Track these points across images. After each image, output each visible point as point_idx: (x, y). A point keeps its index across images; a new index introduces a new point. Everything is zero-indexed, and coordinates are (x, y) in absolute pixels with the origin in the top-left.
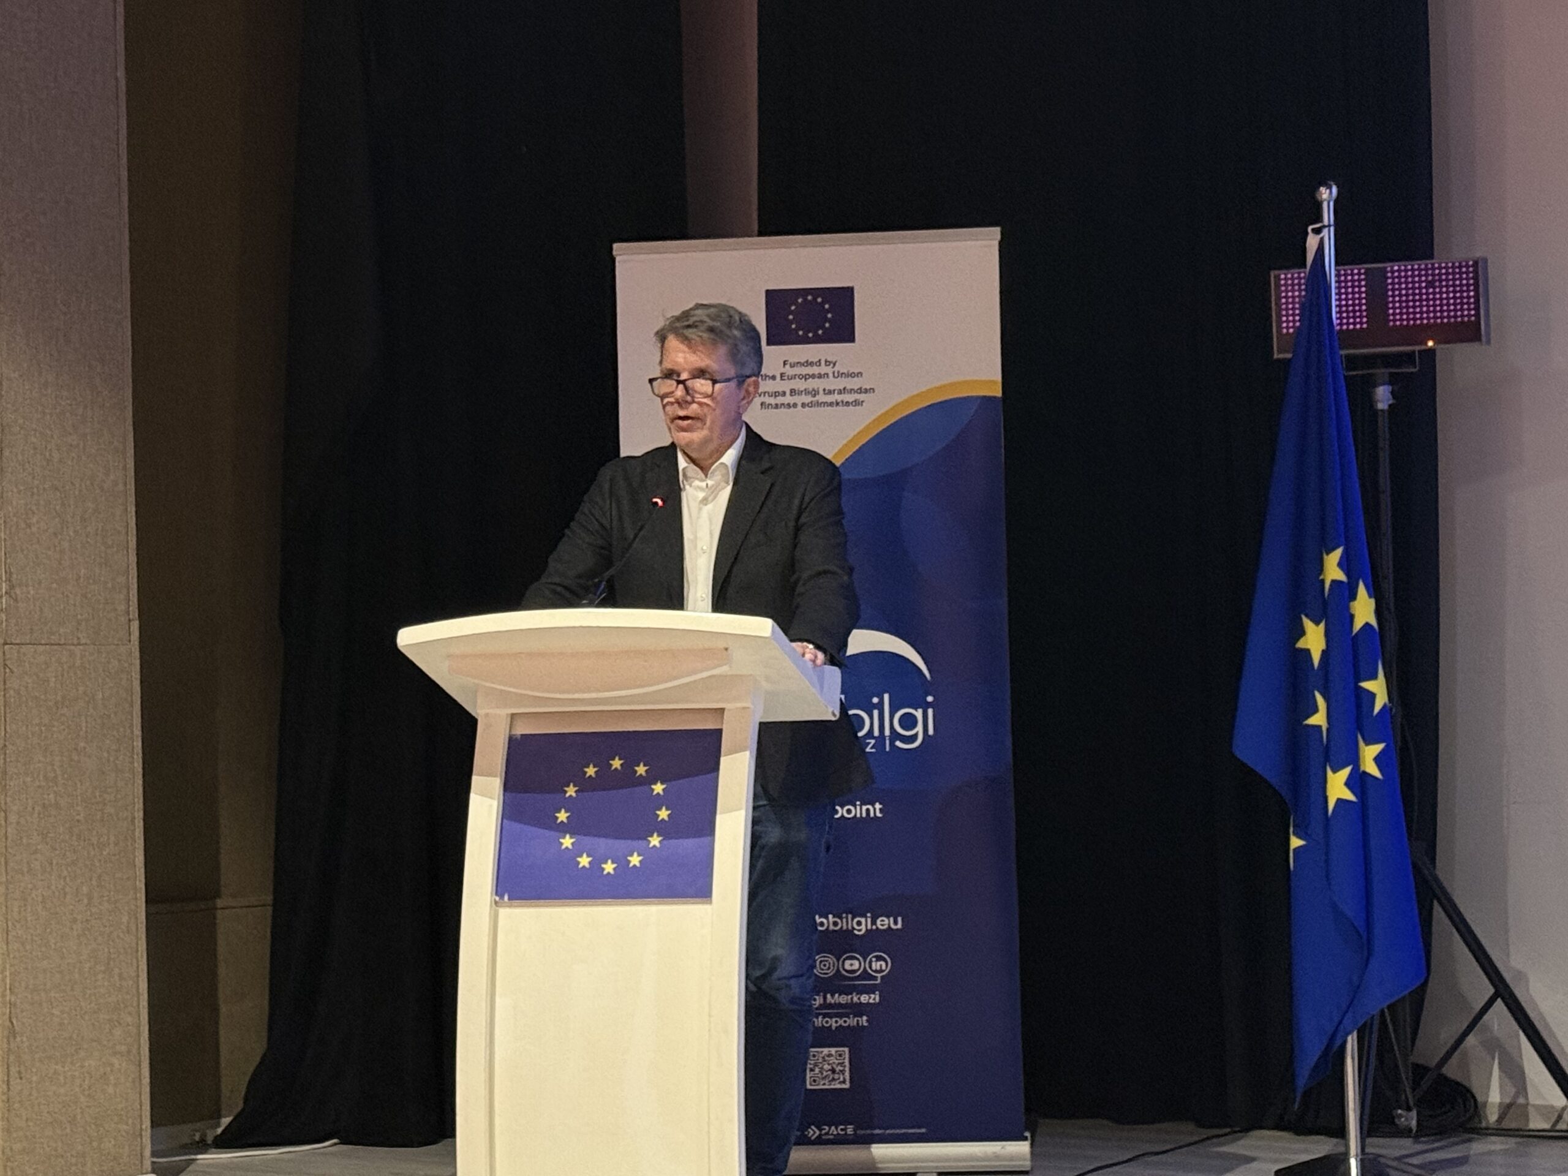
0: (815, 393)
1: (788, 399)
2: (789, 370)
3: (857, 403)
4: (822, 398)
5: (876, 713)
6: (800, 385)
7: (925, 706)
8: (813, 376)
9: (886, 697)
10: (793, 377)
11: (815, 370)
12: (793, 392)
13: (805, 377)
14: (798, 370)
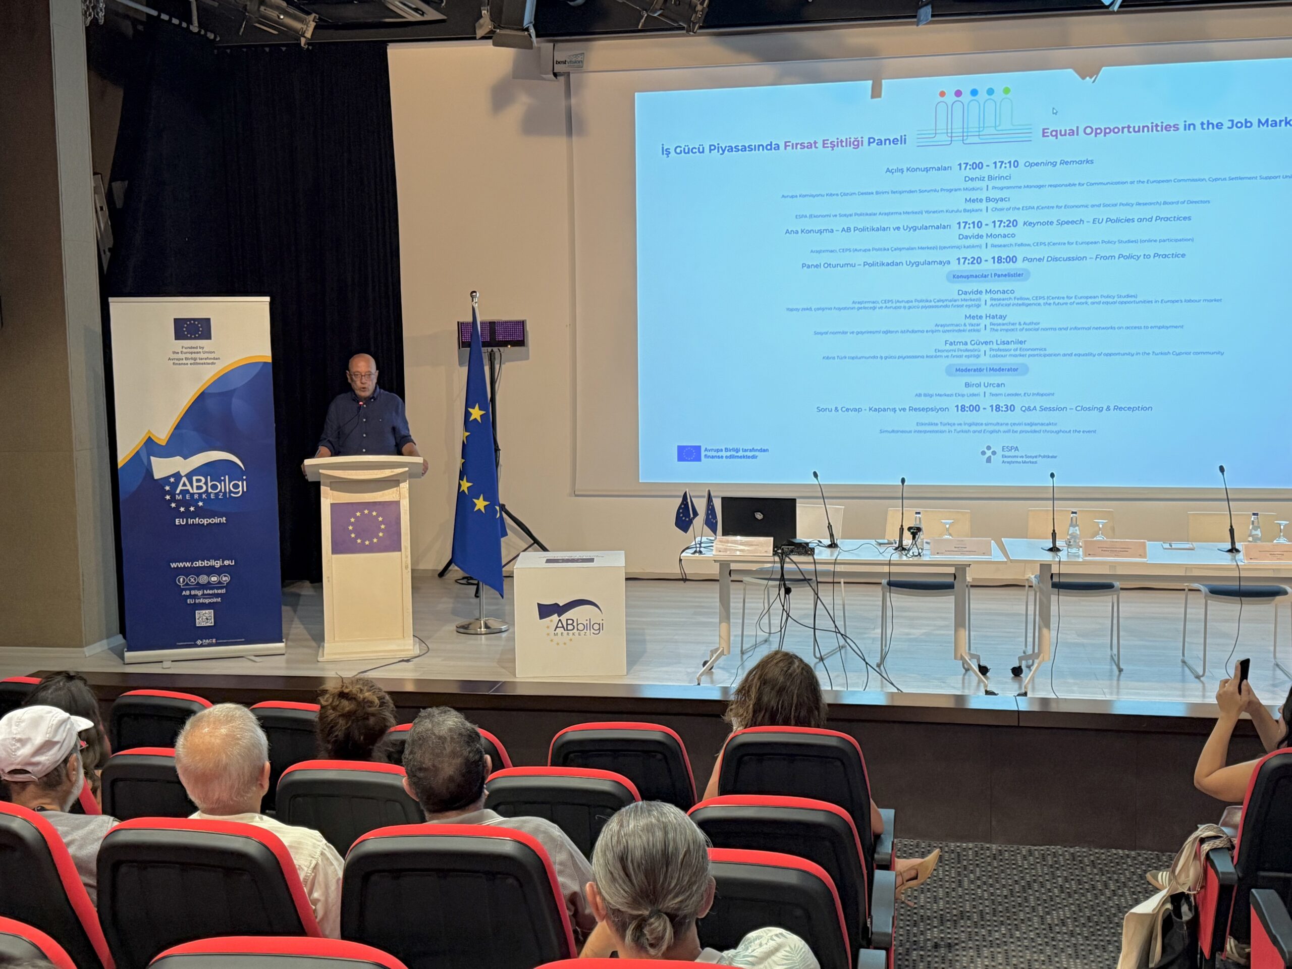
0: (195, 359)
1: (184, 361)
2: (184, 350)
3: (213, 363)
4: (198, 361)
5: (223, 483)
6: (189, 356)
7: (243, 480)
8: (195, 353)
9: (227, 477)
10: (186, 353)
11: (195, 350)
12: (186, 359)
13: (192, 353)
14: (189, 350)
